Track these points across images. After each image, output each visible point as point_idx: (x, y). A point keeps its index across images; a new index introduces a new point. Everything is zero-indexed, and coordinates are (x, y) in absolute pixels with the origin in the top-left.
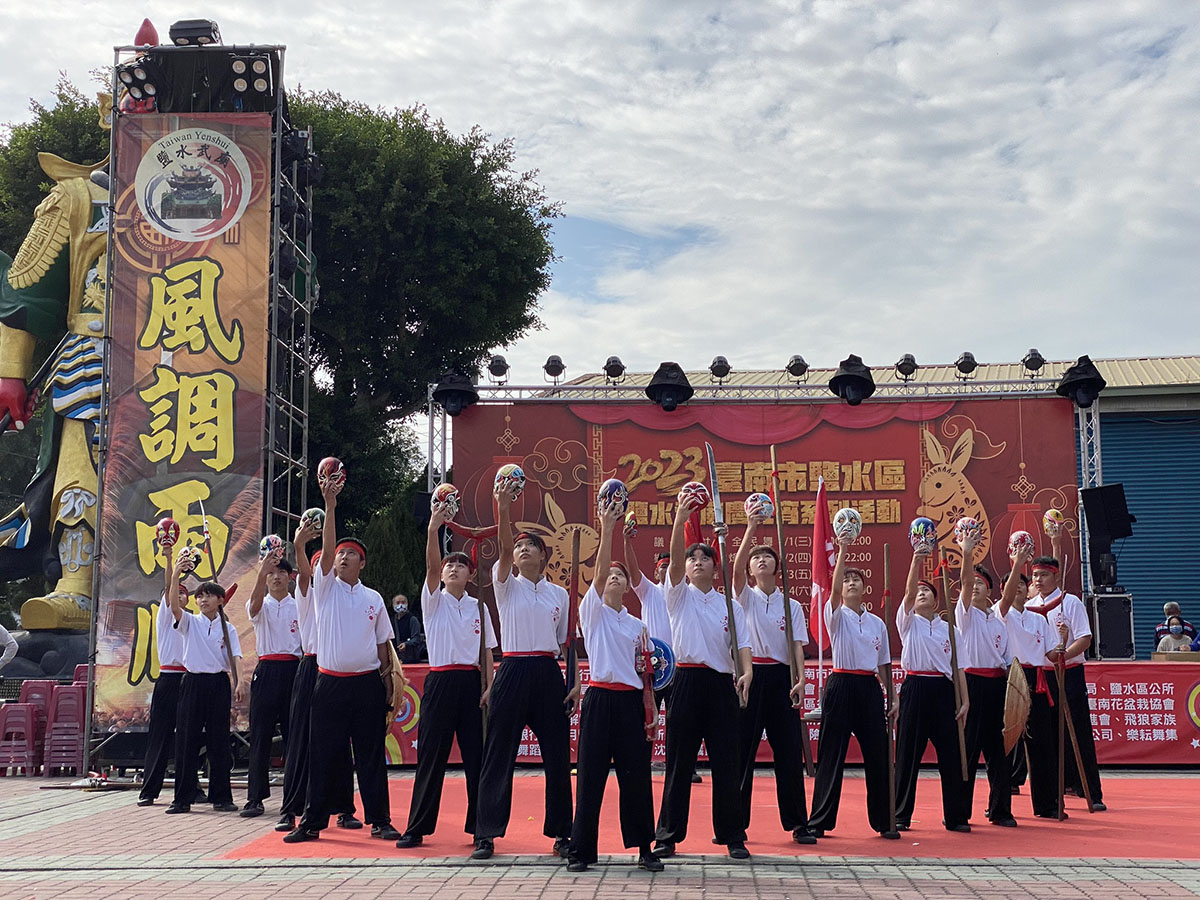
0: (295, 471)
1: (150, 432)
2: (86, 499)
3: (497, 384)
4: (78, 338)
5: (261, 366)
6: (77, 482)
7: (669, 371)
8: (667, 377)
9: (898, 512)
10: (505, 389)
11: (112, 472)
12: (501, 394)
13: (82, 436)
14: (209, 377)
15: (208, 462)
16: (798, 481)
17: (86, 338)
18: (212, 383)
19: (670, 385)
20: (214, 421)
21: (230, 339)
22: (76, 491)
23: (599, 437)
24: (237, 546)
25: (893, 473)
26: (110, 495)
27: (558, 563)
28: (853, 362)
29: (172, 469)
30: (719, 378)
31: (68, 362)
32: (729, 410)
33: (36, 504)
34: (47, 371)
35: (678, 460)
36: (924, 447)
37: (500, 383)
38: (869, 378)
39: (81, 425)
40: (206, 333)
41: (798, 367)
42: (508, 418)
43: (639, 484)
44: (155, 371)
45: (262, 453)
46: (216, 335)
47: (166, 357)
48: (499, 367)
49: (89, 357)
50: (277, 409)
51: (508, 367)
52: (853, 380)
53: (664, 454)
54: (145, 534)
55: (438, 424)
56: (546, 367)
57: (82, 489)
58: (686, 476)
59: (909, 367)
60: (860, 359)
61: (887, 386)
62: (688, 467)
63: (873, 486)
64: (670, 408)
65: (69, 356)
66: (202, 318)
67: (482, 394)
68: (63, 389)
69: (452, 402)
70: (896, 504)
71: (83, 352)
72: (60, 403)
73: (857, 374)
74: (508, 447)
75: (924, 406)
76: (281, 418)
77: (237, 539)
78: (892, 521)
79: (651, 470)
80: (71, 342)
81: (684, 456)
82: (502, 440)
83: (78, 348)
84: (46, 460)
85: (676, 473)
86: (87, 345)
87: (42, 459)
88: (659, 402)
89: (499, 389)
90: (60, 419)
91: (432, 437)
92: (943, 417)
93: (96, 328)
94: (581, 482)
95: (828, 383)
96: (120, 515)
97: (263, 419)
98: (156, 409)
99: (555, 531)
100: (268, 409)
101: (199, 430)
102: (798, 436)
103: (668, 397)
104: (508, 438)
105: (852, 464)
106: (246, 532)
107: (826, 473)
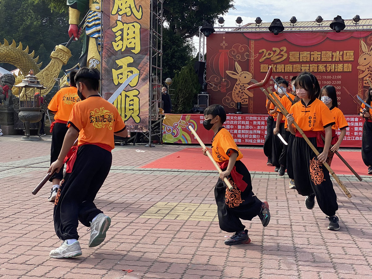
0: (158, 54)
1: (115, 41)
2: (97, 62)
3: (221, 26)
4: (93, 12)
5: (148, 21)
6: (94, 57)
7: (277, 21)
8: (276, 24)
9: (351, 68)
10: (223, 28)
11: (105, 54)
12: (222, 30)
13: (95, 43)
14: (132, 24)
15: (133, 51)
16: (318, 58)
17: (95, 12)
18: (133, 26)
19: (277, 26)
20: (134, 38)
21: (138, 12)
22: (94, 59)
23: (253, 44)
24: (142, 77)
25: (350, 55)
26: (104, 61)
27: (239, 84)
28: (339, 18)
29: (122, 53)
30: (293, 24)
31: (90, 19)
32: (296, 34)
33: (82, 63)
34: (84, 22)
35: (278, 51)
36: (361, 46)
37: (222, 26)
38: (343, 23)
39: (94, 39)
40: (131, 9)
41: (320, 20)
42: (224, 38)
43: (265, 59)
44: (116, 22)
45: (149, 48)
46: (134, 10)
47: (119, 18)
48: (221, 21)
49: (96, 18)
50: (153, 34)
51: (224, 21)
52: (338, 23)
53: (274, 49)
54: (115, 73)
55: (202, 40)
56: (236, 21)
57: (96, 59)
58: (281, 56)
59: (357, 20)
60: (341, 17)
61: (349, 26)
62: (281, 53)
63: (343, 59)
64: (276, 34)
65: (90, 17)
66: (130, 5)
67: (216, 30)
68: (88, 28)
69: (206, 32)
70: (350, 65)
71: (94, 16)
72: (88, 32)
73: (340, 22)
74: (224, 47)
75: (362, 33)
76: (154, 37)
77: (142, 75)
78: (349, 71)
79: (270, 54)
80: (91, 13)
81: (280, 50)
82: (222, 44)
83: (93, 15)
84: (85, 50)
85: (277, 55)
86: (95, 14)
87: (84, 49)
88: (273, 32)
89: (221, 28)
90: (88, 37)
91: (200, 44)
92: (368, 36)
93: (98, 8)
94: (247, 58)
95: (329, 25)
96: (107, 67)
97: (149, 37)
98: (117, 34)
99: (238, 74)
100: (150, 34)
101: (129, 41)
102: (319, 43)
103: (276, 30)
104: (224, 44)
105: (336, 52)
106: (144, 73)
107: (327, 55)
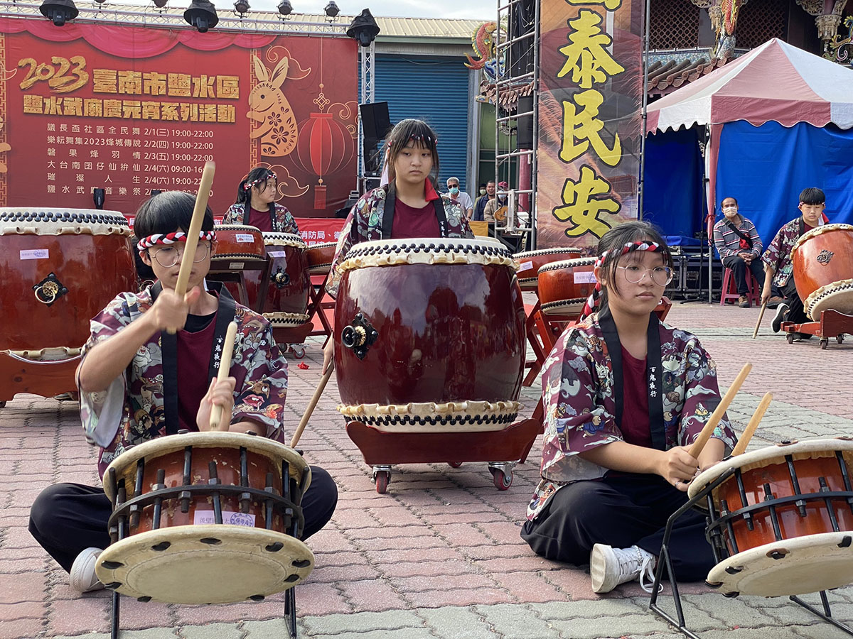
9: (233, 115)
16: (159, 87)
19: (60, 4)
23: (2, 43)
25: (230, 85)
30: (98, 4)
32: (107, 29)
35: (66, 65)
38: (213, 12)
43: (35, 82)
52: (202, 12)
53: (55, 59)
58: (73, 78)
61: (227, 20)
62: (73, 71)
63: (216, 94)
70: (232, 109)
73: (205, 9)
75: (254, 37)
78: (229, 121)
79: (45, 71)
81: (71, 62)
85: (64, 75)
88: (50, 18)
92: (268, 46)
95: (183, 15)
102: (160, 53)
103: (58, 14)
105: (200, 77)
107: (180, 83)
